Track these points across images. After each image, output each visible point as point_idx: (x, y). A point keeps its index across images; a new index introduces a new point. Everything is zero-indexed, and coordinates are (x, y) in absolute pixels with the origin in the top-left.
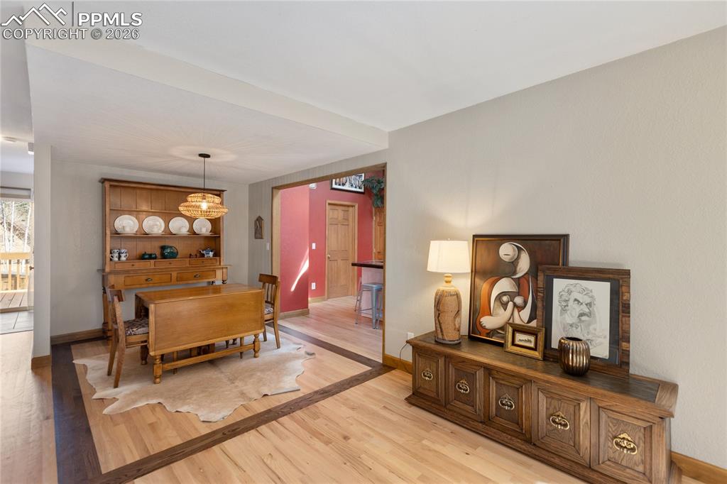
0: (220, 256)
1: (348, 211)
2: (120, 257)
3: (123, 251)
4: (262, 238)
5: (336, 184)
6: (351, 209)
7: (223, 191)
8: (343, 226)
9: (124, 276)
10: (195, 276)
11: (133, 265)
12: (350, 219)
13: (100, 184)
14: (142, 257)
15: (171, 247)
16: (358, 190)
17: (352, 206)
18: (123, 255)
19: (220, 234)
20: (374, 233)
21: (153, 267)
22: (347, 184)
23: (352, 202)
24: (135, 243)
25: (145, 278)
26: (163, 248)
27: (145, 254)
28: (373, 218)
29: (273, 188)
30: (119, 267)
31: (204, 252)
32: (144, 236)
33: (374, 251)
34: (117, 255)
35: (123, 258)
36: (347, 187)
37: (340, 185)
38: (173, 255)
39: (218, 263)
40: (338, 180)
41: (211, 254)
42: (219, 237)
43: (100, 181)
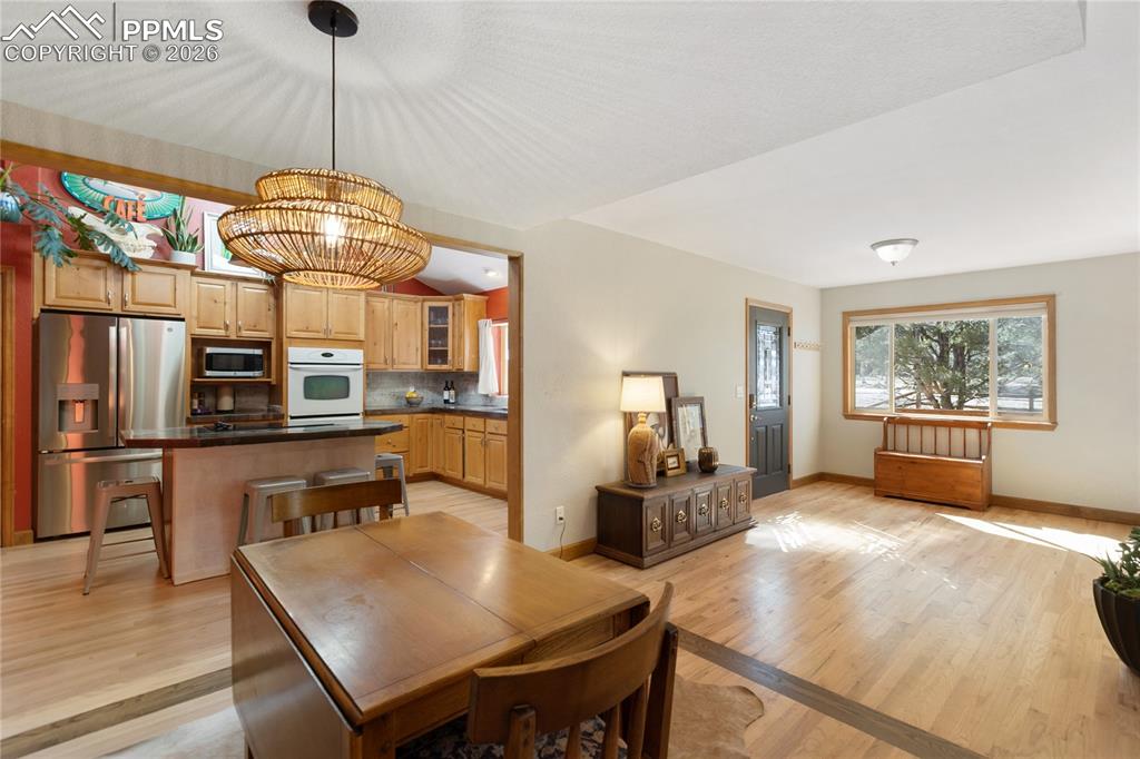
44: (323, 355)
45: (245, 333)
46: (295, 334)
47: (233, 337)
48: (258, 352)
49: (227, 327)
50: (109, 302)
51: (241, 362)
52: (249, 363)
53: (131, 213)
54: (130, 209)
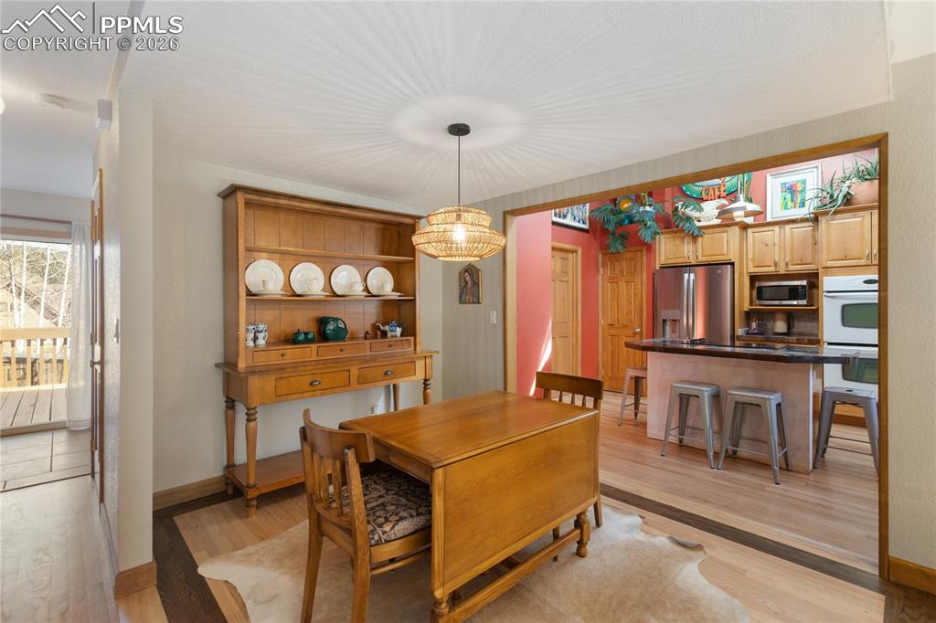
0: (414, 335)
1: (567, 259)
2: (255, 339)
3: (261, 327)
4: (479, 303)
5: (555, 215)
6: (570, 255)
7: (420, 218)
8: (561, 284)
9: (273, 378)
10: (386, 374)
11: (283, 355)
12: (570, 273)
13: (220, 201)
14: (292, 340)
15: (336, 320)
16: (581, 225)
17: (573, 252)
18: (261, 336)
19: (414, 296)
20: (600, 295)
21: (314, 357)
22: (569, 216)
23: (574, 244)
24: (278, 312)
25: (308, 379)
26: (322, 322)
27: (298, 333)
28: (598, 271)
29: (505, 213)
30: (261, 360)
31: (387, 328)
32: (294, 298)
33: (602, 322)
34: (252, 335)
35: (261, 342)
36: (568, 221)
37: (560, 217)
38: (340, 335)
39: (412, 348)
40: (557, 210)
41: (399, 330)
42: (414, 300)
43: (219, 195)
44: (865, 282)
45: (792, 268)
46: (830, 264)
47: (782, 271)
48: (804, 283)
49: (776, 264)
50: (689, 257)
51: (786, 292)
52: (794, 293)
53: (717, 193)
54: (717, 191)
